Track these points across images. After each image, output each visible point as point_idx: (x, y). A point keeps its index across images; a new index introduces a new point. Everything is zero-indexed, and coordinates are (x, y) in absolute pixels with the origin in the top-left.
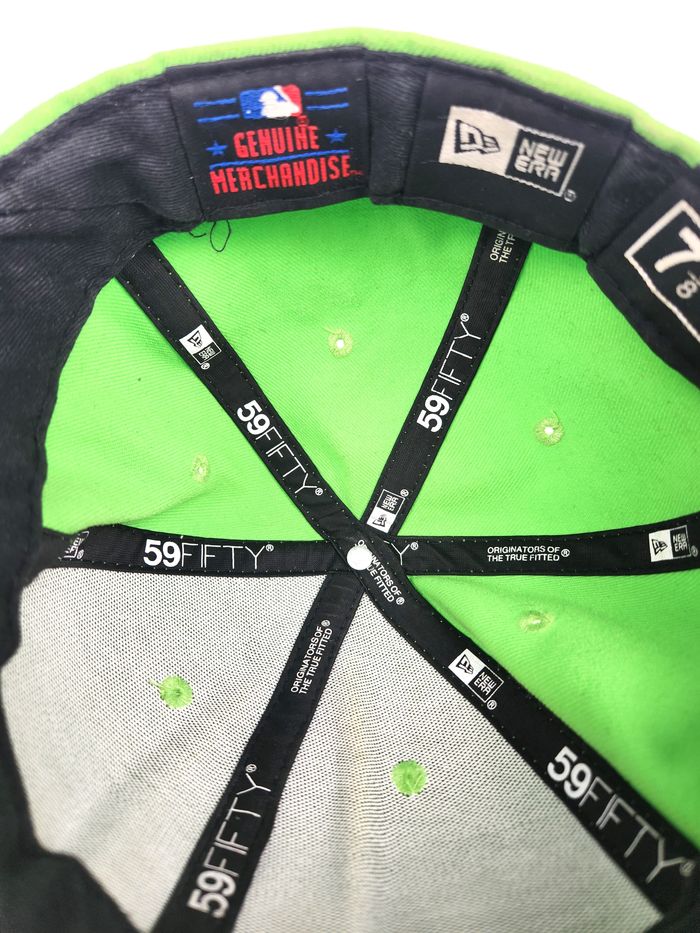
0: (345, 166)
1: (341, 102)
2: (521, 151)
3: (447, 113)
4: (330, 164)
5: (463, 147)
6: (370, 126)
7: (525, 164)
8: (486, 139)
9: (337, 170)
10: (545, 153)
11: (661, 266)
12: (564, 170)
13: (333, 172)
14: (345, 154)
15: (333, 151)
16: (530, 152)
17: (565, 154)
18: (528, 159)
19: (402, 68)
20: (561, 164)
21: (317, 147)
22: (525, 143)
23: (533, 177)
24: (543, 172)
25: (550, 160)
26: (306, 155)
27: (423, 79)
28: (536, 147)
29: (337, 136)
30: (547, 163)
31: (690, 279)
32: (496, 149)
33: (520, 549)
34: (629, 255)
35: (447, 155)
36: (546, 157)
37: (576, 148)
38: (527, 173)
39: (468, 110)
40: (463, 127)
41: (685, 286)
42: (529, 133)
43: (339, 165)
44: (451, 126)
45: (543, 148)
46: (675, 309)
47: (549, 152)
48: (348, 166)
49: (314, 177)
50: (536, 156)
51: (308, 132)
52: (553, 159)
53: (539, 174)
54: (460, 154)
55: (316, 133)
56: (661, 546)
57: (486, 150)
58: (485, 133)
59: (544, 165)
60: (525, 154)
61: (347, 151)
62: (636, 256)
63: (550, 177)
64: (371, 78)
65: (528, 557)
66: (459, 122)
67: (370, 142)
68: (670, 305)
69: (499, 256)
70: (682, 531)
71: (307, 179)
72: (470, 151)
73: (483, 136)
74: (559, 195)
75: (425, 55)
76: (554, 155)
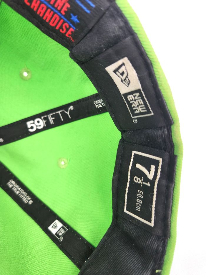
0: (69, 32)
1: (88, 9)
2: (134, 95)
3: (123, 57)
4: (64, 25)
5: (117, 73)
6: (91, 30)
7: (131, 99)
8: (127, 79)
9: (65, 30)
10: (140, 103)
11: (138, 166)
12: (141, 113)
13: (63, 30)
14: (73, 28)
15: (69, 22)
16: (136, 98)
17: (146, 111)
18: (134, 99)
19: (122, 24)
20: (142, 111)
21: (64, 14)
22: (138, 94)
23: (130, 105)
24: (134, 107)
25: (140, 107)
26: (56, 11)
27: (126, 37)
28: (140, 99)
29: (74, 18)
30: (138, 106)
31: (141, 179)
32: (127, 85)
33: (20, 189)
34: (134, 152)
35: (110, 69)
36: (140, 105)
37: (151, 113)
38: (129, 102)
39: (131, 65)
40: (123, 66)
41: (138, 179)
42: (142, 93)
43: (67, 30)
44: (120, 62)
45: (141, 102)
46: (129, 180)
47: (142, 105)
48: (70, 34)
49: (53, 23)
50: (137, 101)
51: (64, 4)
52: (141, 107)
53: (132, 106)
54: (114, 74)
55: (67, 8)
56: (56, 227)
57: (124, 82)
58: (128, 77)
59: (136, 106)
60: (134, 97)
61: (74, 28)
62: (135, 155)
63: (135, 110)
64: (107, 14)
65: (20, 193)
66: (123, 64)
67: (86, 35)
68: (129, 177)
69: (97, 104)
70: (65, 230)
71: (50, 21)
72: (119, 76)
73: (127, 77)
74: (133, 117)
75: (134, 29)
76: (142, 107)
